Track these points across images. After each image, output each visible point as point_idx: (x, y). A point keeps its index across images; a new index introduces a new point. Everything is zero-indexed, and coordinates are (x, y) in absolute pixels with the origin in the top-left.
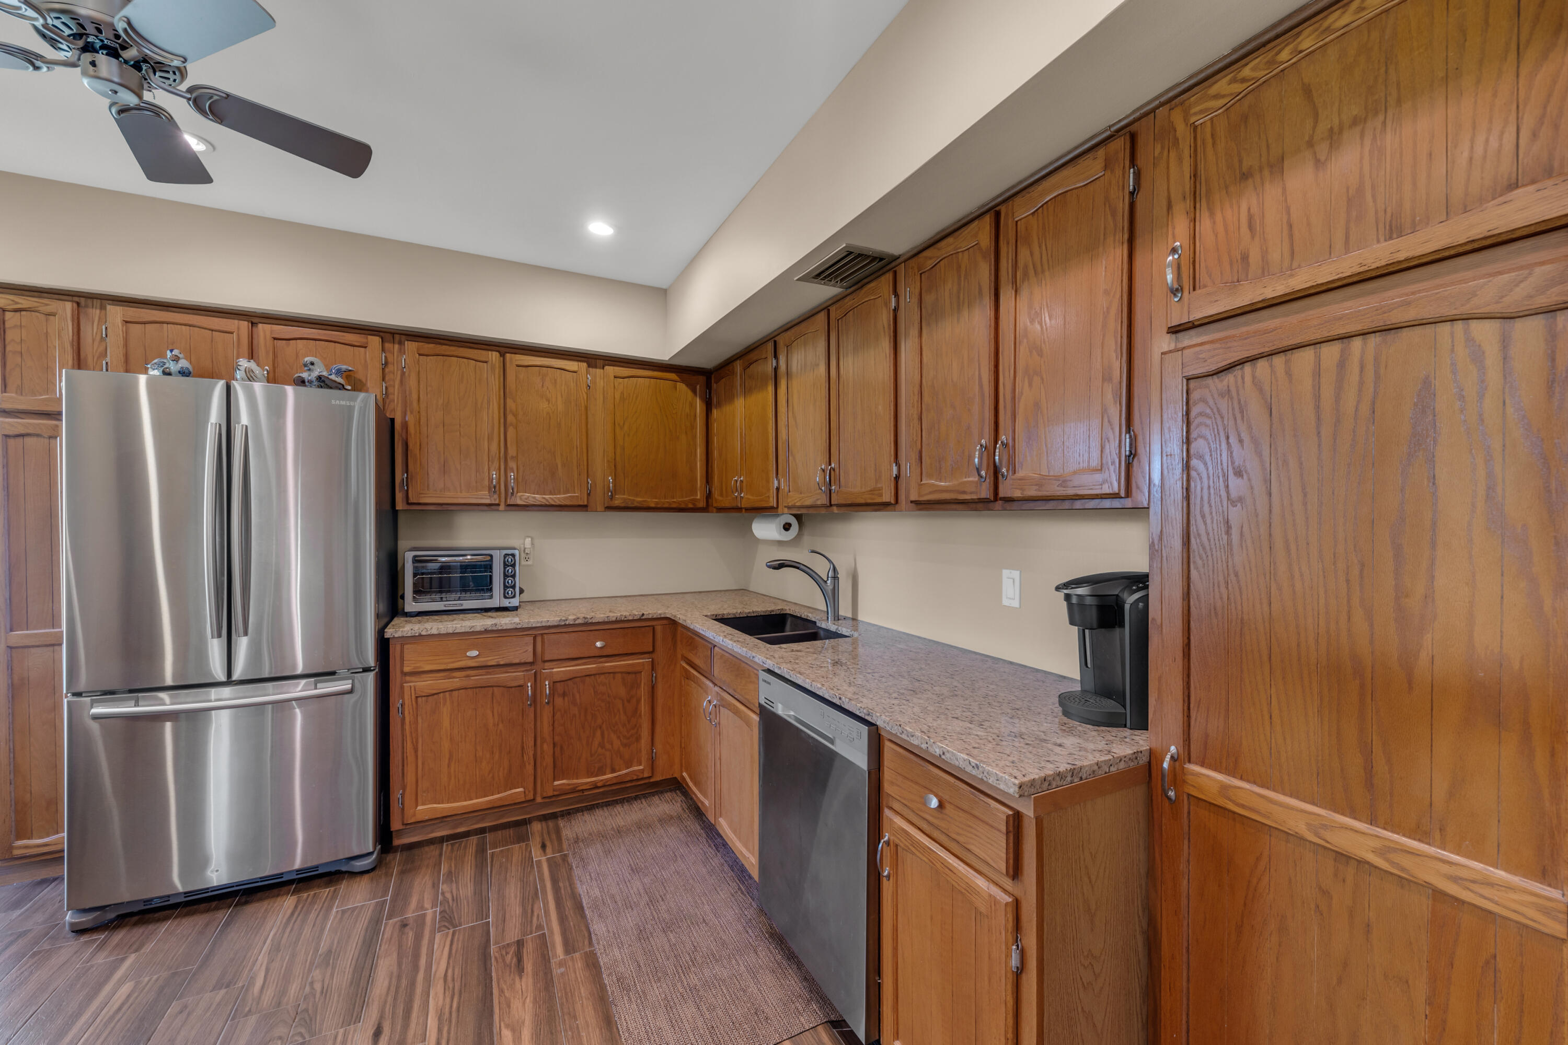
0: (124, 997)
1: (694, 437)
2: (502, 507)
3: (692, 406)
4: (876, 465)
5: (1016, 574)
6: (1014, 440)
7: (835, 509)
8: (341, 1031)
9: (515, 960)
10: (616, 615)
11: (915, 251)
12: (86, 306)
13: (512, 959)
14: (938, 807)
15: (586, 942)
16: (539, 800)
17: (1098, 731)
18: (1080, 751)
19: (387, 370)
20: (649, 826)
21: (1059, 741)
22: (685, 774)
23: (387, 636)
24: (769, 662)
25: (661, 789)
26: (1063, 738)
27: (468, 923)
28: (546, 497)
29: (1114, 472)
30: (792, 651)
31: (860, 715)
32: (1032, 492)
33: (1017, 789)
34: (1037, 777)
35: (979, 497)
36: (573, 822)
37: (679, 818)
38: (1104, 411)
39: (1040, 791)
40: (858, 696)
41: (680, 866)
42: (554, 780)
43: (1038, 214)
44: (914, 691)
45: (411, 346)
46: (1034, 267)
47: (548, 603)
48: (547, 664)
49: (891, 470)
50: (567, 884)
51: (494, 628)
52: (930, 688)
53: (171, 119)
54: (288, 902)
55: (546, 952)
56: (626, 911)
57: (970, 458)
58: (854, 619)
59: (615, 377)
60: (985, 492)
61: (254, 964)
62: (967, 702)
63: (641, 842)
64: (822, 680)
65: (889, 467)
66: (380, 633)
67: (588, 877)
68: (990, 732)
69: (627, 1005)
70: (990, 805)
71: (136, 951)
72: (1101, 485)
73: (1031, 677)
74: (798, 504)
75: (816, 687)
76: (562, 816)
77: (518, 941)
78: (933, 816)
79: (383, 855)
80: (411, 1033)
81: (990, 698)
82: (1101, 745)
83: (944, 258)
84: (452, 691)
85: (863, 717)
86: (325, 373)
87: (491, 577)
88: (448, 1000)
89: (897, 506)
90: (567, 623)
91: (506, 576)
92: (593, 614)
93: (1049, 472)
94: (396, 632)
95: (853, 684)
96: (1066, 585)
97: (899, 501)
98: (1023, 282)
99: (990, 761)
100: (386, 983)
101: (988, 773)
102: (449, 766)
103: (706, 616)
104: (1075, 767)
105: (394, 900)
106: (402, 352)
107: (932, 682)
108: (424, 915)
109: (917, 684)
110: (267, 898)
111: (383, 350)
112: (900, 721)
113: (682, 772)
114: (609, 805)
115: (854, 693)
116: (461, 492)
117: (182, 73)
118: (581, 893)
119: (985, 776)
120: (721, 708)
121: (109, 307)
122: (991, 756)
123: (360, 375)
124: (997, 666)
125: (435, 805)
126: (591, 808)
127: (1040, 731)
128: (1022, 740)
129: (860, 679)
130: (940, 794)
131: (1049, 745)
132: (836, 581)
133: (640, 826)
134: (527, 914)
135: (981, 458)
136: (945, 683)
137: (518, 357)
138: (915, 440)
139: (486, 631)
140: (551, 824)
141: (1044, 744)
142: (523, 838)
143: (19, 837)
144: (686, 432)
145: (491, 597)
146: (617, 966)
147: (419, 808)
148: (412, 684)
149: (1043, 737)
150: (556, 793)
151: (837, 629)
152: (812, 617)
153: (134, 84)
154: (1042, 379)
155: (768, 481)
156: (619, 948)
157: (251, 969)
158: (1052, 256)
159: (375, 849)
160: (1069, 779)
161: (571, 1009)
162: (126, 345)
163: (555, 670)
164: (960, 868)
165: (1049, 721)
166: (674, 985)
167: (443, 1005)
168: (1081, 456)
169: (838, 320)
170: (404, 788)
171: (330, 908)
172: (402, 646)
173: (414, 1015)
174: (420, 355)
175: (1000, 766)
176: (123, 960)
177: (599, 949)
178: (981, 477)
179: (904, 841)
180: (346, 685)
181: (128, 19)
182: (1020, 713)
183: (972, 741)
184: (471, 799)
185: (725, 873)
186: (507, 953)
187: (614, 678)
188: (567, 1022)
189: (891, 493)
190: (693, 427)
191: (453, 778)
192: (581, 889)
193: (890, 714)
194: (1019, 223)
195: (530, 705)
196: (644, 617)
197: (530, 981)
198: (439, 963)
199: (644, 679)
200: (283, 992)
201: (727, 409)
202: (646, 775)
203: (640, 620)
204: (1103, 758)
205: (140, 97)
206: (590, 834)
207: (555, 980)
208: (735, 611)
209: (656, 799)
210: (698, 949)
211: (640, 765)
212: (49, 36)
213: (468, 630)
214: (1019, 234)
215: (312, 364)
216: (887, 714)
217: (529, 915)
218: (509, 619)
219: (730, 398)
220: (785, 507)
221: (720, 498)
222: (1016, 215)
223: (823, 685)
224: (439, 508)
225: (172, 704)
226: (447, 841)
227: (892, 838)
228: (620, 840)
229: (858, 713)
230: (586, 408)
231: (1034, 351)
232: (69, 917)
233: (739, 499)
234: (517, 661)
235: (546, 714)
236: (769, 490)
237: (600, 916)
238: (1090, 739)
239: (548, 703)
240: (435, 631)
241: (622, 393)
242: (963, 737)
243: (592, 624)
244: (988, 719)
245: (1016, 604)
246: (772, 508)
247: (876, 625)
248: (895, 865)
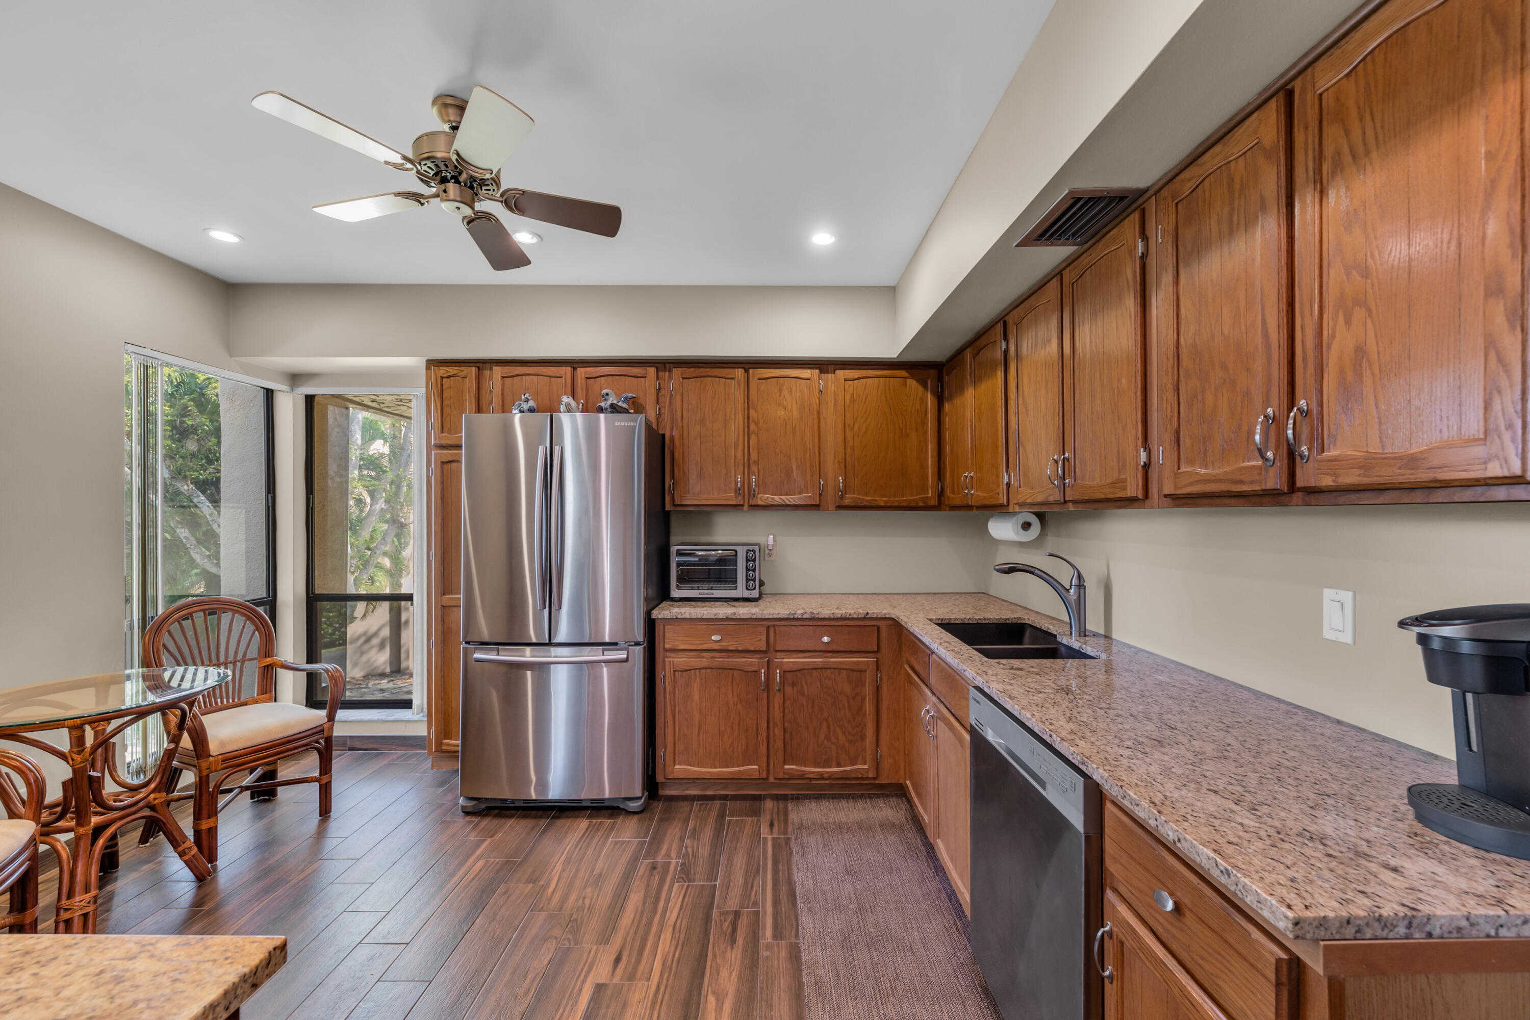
0: (477, 870)
1: (926, 433)
2: (746, 507)
3: (923, 401)
4: (1119, 452)
5: (1347, 596)
6: (1321, 405)
7: (1071, 507)
8: (595, 947)
9: (730, 929)
10: (841, 612)
11: (1169, 176)
12: (483, 369)
13: (728, 927)
14: (1172, 910)
15: (793, 933)
16: (771, 779)
17: (1484, 859)
18: (1433, 887)
19: (660, 394)
20: (870, 828)
21: (1393, 862)
22: (908, 782)
23: (653, 616)
24: (978, 678)
25: (888, 793)
26: (1404, 858)
27: (700, 881)
28: (783, 497)
29: (1513, 440)
30: (1012, 668)
31: (1073, 761)
32: (1351, 478)
33: (1290, 926)
34: (1331, 914)
35: (1264, 488)
36: (800, 807)
37: (901, 827)
38: (1491, 343)
39: (1337, 937)
40: (1073, 737)
41: (895, 880)
42: (785, 764)
43: (1356, 73)
44: (1159, 742)
45: (677, 372)
46: (1351, 151)
47: (787, 596)
48: (778, 654)
49: (1138, 456)
50: (786, 868)
51: (734, 617)
52: (1186, 741)
53: (497, 221)
54: (583, 824)
55: (757, 930)
56: (834, 912)
57: (1251, 434)
58: (1107, 637)
59: (845, 380)
60: (1274, 480)
61: (552, 870)
62: (1240, 771)
63: (860, 844)
64: (1035, 708)
65: (1135, 453)
66: (648, 613)
67: (805, 866)
68: (1265, 824)
69: (820, 1013)
70: (1250, 935)
71: (491, 837)
72: (1485, 463)
73: (1370, 748)
74: (1029, 501)
75: (1025, 716)
76: (792, 799)
77: (736, 911)
78: (1167, 920)
79: (650, 801)
80: (641, 968)
81: (1283, 770)
82: (1485, 885)
83: (1210, 174)
84: (701, 669)
85: (1077, 764)
86: (615, 402)
87: (736, 570)
88: (673, 949)
89: (1147, 501)
90: (796, 616)
91: (748, 570)
92: (820, 610)
93: (1383, 447)
94: (659, 614)
95: (1074, 719)
96: (1419, 620)
97: (1150, 495)
98: (1333, 177)
99: (1252, 869)
100: (632, 917)
101: (1244, 887)
102: (698, 735)
103: (930, 620)
104: (1414, 913)
105: (651, 843)
106: (670, 378)
107: (1193, 733)
108: (670, 863)
109: (1168, 733)
110: (571, 817)
111: (658, 378)
112: (1123, 780)
113: (905, 780)
114: (835, 798)
115: (1072, 732)
116: (713, 494)
117: (496, 181)
118: (796, 880)
119: (1240, 891)
120: (938, 720)
121: (494, 368)
122: (1256, 861)
123: (641, 401)
124: (1311, 723)
125: (689, 767)
126: (818, 797)
127: (1361, 838)
128: (1321, 847)
129: (1085, 715)
130: (1179, 894)
131: (1372, 865)
132: (1082, 590)
133: (861, 827)
134: (748, 887)
135: (1265, 434)
136: (1214, 738)
137: (759, 371)
138: (1169, 416)
139: (727, 619)
140: (781, 804)
141: (1363, 862)
142: (756, 813)
143: (446, 737)
144: (916, 429)
145: (736, 588)
146: (817, 968)
147: (677, 767)
148: (671, 659)
149: (1364, 847)
150: (786, 776)
151: (1080, 647)
152: (1053, 629)
153: (468, 201)
154: (1369, 311)
155: (997, 476)
156: (822, 950)
157: (550, 873)
158: (1382, 127)
159: (643, 794)
160: (1402, 930)
161: (769, 998)
162: (503, 394)
163: (785, 660)
164: (1206, 1007)
165: (1383, 825)
166: (870, 1010)
167: (669, 952)
168: (1445, 420)
169: (1073, 284)
170: (665, 747)
171: (607, 837)
172: (664, 625)
173: (647, 952)
174: (683, 378)
175: (1267, 881)
176: (484, 841)
177: (803, 944)
178: (1267, 460)
179: (1130, 940)
180: (622, 655)
181: (457, 151)
182: (1330, 801)
183: (1229, 832)
184: (716, 768)
185: (942, 901)
186: (725, 920)
187: (839, 674)
188: (763, 1009)
189: (1138, 485)
190: (924, 423)
191: (702, 746)
192: (797, 877)
193: (1112, 769)
194: (1325, 95)
195: (764, 690)
196: (868, 616)
197: (739, 955)
198: (672, 912)
199: (869, 677)
200: (564, 900)
201: (958, 401)
202: (871, 775)
203: (864, 618)
204: (1482, 911)
205: (472, 208)
206: (814, 824)
207: (760, 963)
208: (963, 616)
209: (880, 802)
210: (901, 978)
211: (865, 764)
212: (424, 179)
213: (712, 616)
214: (1325, 110)
215: (607, 394)
216: (1107, 768)
217: (749, 888)
218: (747, 609)
219: (961, 390)
220: (1016, 504)
221: (952, 496)
222: (1318, 85)
223: (1033, 715)
224: (697, 509)
225: (531, 657)
226: (697, 800)
227: (1115, 929)
228: (840, 837)
229: (1070, 758)
230: (819, 412)
231: (1354, 272)
232: (461, 801)
233: (969, 496)
234: (752, 648)
235: (777, 701)
236: (998, 486)
237: (809, 909)
238: (1463, 870)
239: (779, 690)
240: (687, 616)
241: (852, 395)
242: (1217, 823)
243: (819, 619)
244: (1269, 802)
245: (1347, 638)
246: (1002, 506)
247: (1135, 647)
248: (1121, 965)
